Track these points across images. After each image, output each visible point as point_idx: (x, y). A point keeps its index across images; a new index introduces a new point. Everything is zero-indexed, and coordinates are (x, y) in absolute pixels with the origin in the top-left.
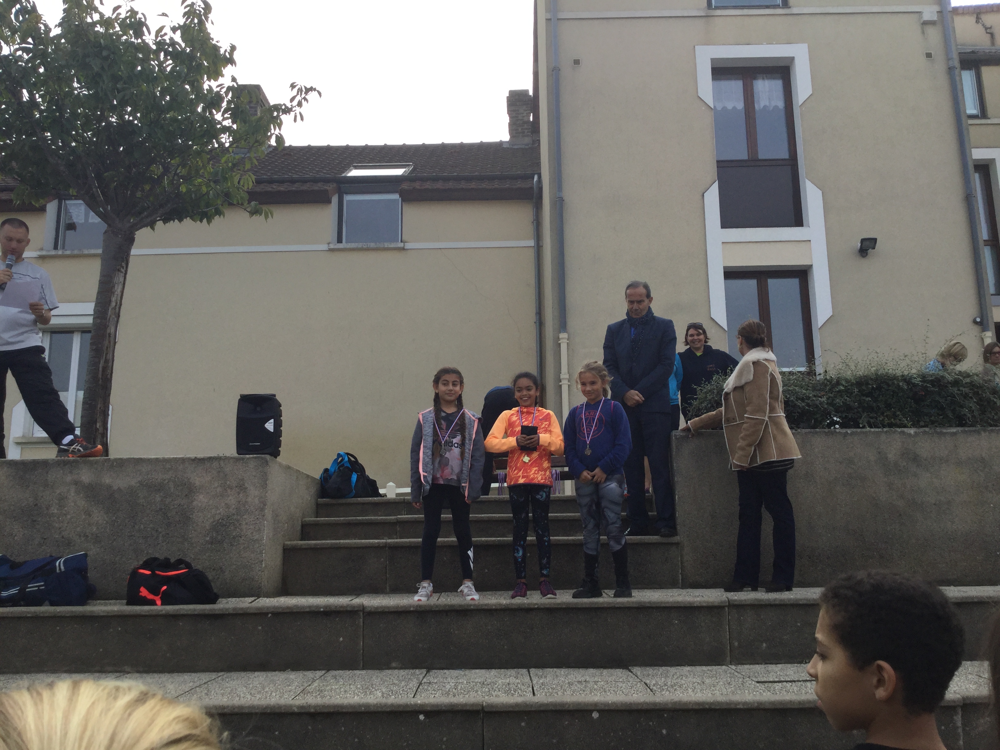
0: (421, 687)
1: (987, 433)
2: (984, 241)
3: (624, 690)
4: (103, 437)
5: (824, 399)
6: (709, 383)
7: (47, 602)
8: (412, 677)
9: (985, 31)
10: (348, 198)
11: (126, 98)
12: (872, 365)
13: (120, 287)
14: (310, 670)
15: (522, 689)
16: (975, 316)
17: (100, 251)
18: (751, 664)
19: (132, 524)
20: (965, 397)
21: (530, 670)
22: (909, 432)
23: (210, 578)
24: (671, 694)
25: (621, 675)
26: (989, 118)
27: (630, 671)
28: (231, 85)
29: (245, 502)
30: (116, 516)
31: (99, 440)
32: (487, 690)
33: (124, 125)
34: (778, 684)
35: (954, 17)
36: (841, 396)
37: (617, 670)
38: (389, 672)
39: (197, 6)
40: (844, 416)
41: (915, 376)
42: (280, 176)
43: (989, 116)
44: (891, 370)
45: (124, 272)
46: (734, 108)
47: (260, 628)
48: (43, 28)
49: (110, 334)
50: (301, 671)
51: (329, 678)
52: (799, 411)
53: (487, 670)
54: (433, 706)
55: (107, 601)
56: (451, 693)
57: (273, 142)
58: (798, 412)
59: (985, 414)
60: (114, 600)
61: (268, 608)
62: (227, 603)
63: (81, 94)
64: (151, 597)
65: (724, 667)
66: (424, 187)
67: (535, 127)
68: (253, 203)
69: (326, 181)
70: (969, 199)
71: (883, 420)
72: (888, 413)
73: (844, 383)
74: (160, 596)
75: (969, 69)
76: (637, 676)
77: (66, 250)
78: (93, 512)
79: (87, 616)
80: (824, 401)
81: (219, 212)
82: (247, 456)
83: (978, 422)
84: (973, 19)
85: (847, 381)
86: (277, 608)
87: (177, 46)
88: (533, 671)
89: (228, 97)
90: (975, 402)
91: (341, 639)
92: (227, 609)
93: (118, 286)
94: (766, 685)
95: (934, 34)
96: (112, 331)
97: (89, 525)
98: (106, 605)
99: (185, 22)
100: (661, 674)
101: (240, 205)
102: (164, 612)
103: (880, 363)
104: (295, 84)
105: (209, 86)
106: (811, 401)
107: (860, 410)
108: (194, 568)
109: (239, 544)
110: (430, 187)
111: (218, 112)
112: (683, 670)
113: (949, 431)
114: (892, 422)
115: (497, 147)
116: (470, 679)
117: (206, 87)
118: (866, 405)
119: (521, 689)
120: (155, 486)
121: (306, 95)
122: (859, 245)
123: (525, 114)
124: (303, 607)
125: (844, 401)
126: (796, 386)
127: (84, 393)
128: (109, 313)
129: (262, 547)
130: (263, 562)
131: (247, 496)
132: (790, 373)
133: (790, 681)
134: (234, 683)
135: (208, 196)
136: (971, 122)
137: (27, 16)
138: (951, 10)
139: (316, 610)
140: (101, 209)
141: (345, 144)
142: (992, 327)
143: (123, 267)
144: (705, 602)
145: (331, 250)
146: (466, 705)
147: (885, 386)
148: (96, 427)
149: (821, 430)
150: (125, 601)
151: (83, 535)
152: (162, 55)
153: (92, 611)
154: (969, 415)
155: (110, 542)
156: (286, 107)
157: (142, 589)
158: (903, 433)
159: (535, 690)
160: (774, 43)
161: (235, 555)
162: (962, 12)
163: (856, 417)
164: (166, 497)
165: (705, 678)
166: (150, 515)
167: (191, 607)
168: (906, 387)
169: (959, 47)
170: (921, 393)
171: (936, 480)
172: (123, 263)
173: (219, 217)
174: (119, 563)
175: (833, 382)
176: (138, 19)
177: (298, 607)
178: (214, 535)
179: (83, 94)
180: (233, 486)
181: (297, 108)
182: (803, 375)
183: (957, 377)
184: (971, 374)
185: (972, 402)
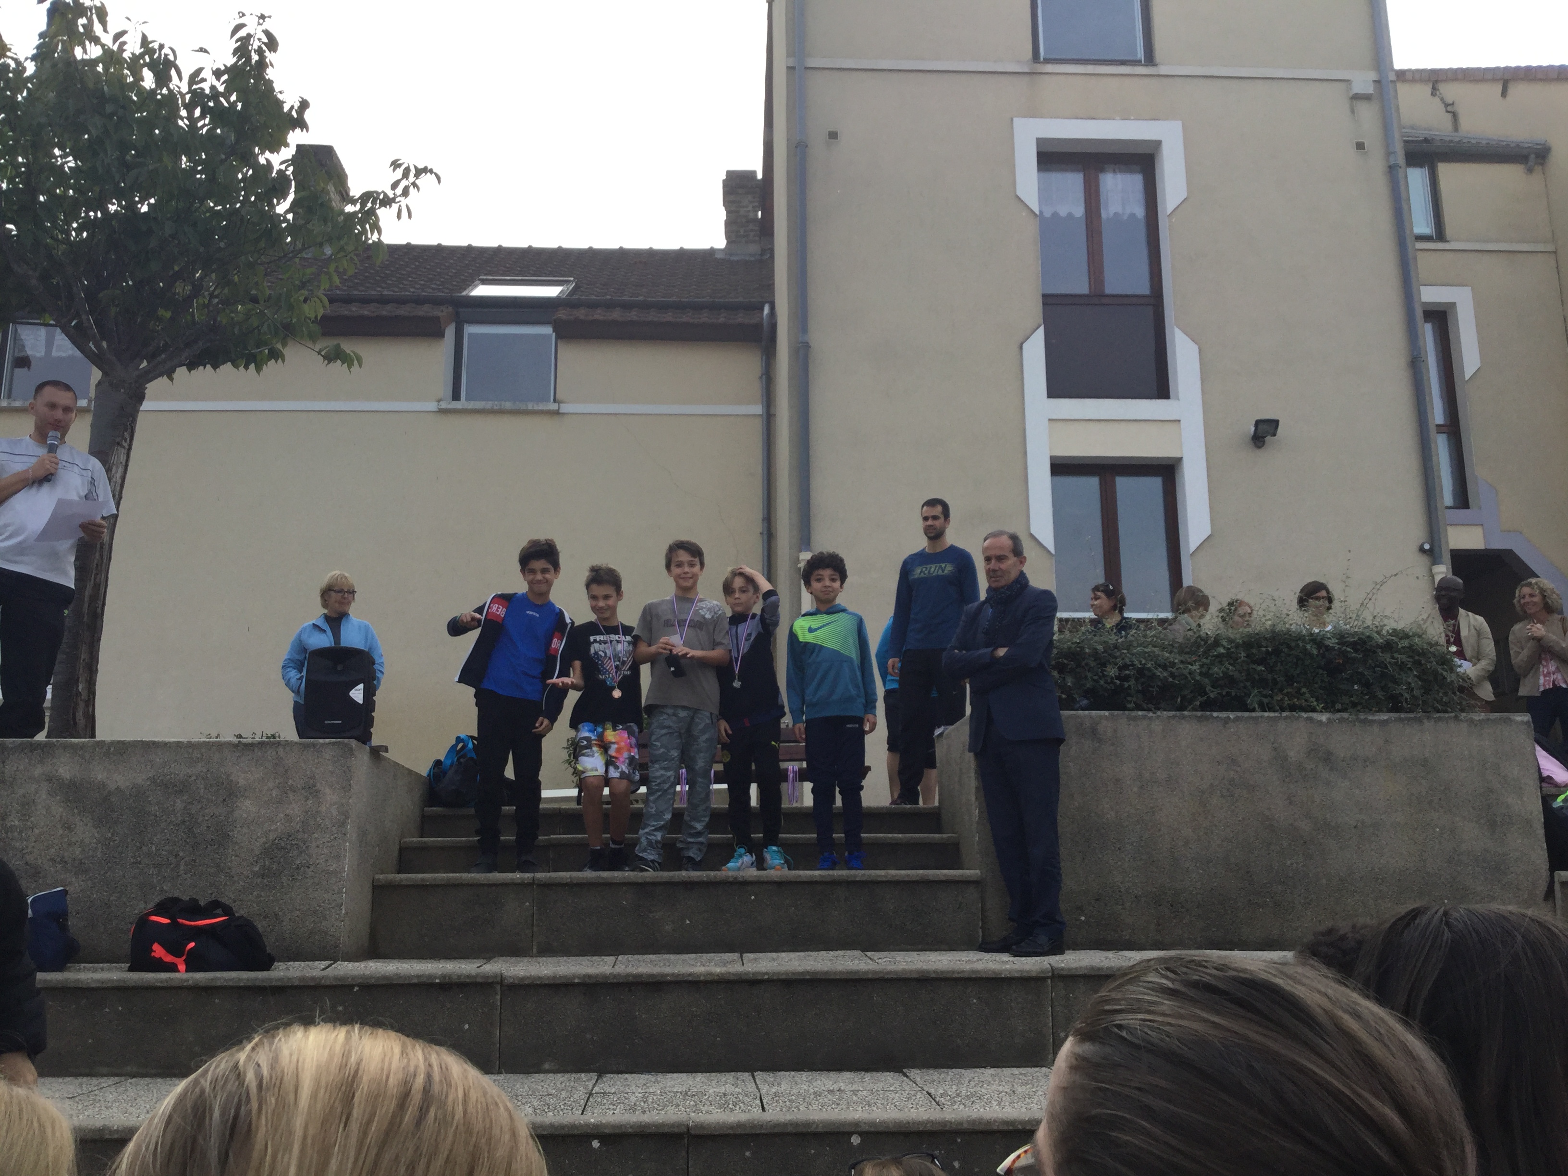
0: (591, 1099)
1: (1432, 722)
2: (1438, 426)
3: (897, 1103)
4: (87, 706)
5: (1196, 667)
8: (576, 1085)
9: (1444, 109)
10: (471, 330)
12: (1267, 618)
13: (121, 470)
15: (746, 1102)
16: (1421, 542)
19: (138, 844)
20: (1401, 669)
21: (756, 1074)
22: (1319, 719)
23: (261, 930)
24: (967, 1109)
25: (892, 1081)
26: (1448, 241)
27: (905, 1075)
29: (317, 812)
30: (111, 831)
31: (82, 711)
32: (692, 1103)
33: (131, 217)
35: (1399, 86)
36: (1221, 662)
37: (886, 1074)
38: (541, 1076)
39: (256, 39)
40: (1224, 693)
41: (1329, 635)
42: (362, 291)
43: (1448, 239)
45: (127, 447)
46: (1070, 215)
47: (340, 1008)
48: (13, 65)
52: (1159, 684)
53: (690, 1074)
54: (614, 1126)
55: (96, 965)
56: (639, 1108)
58: (1158, 686)
59: (1430, 694)
60: (108, 962)
61: (354, 978)
62: (288, 969)
63: (66, 169)
64: (169, 958)
66: (594, 318)
67: (766, 229)
68: (329, 341)
69: (437, 302)
70: (1415, 363)
71: (1282, 700)
72: (1289, 690)
73: (1225, 643)
74: (184, 957)
75: (1421, 166)
76: (915, 1083)
77: (15, 400)
78: (76, 824)
79: (69, 988)
80: (1195, 670)
81: (276, 355)
82: (321, 741)
83: (1419, 705)
84: (1428, 89)
85: (1231, 641)
86: (368, 977)
87: (221, 99)
88: (759, 1075)
90: (1415, 676)
91: (467, 1026)
92: (289, 979)
93: (117, 468)
95: (1368, 113)
97: (70, 844)
98: (95, 971)
99: (235, 63)
100: (951, 1079)
102: (191, 982)
103: (1278, 614)
104: (399, 162)
105: (267, 160)
106: (1177, 669)
107: (1248, 684)
108: (236, 915)
109: (305, 877)
110: (601, 318)
112: (983, 1073)
113: (1377, 718)
114: (1294, 704)
115: (706, 257)
116: (665, 1087)
117: (262, 160)
118: (1257, 677)
119: (743, 1102)
120: (176, 786)
121: (417, 179)
122: (1253, 429)
123: (750, 208)
124: (410, 977)
125: (1225, 670)
126: (1155, 647)
129: (342, 883)
130: (343, 907)
131: (319, 803)
132: (1147, 621)
135: (260, 331)
136: (1421, 245)
138: (1393, 75)
139: (430, 981)
140: (91, 344)
141: (466, 244)
142: (1447, 557)
143: (126, 440)
144: (1017, 971)
145: (442, 411)
146: (663, 1125)
147: (1286, 650)
148: (77, 690)
149: (1190, 713)
150: (126, 965)
151: (59, 860)
152: (197, 112)
153: (78, 980)
154: (1407, 695)
155: (102, 872)
156: (385, 195)
157: (156, 947)
158: (1310, 719)
159: (765, 1103)
160: (1132, 118)
161: (298, 895)
162: (1411, 78)
163: (1243, 694)
164: (191, 803)
165: (1016, 1086)
166: (166, 831)
167: (234, 974)
168: (1315, 652)
169: (1404, 130)
170: (1337, 661)
171: (1357, 791)
172: (125, 433)
173: (276, 362)
174: (116, 905)
175: (1209, 642)
176: (163, 56)
177: (401, 977)
178: (267, 863)
179: (69, 168)
180: (297, 787)
181: (402, 199)
183: (1390, 637)
184: (1411, 634)
185: (1412, 676)
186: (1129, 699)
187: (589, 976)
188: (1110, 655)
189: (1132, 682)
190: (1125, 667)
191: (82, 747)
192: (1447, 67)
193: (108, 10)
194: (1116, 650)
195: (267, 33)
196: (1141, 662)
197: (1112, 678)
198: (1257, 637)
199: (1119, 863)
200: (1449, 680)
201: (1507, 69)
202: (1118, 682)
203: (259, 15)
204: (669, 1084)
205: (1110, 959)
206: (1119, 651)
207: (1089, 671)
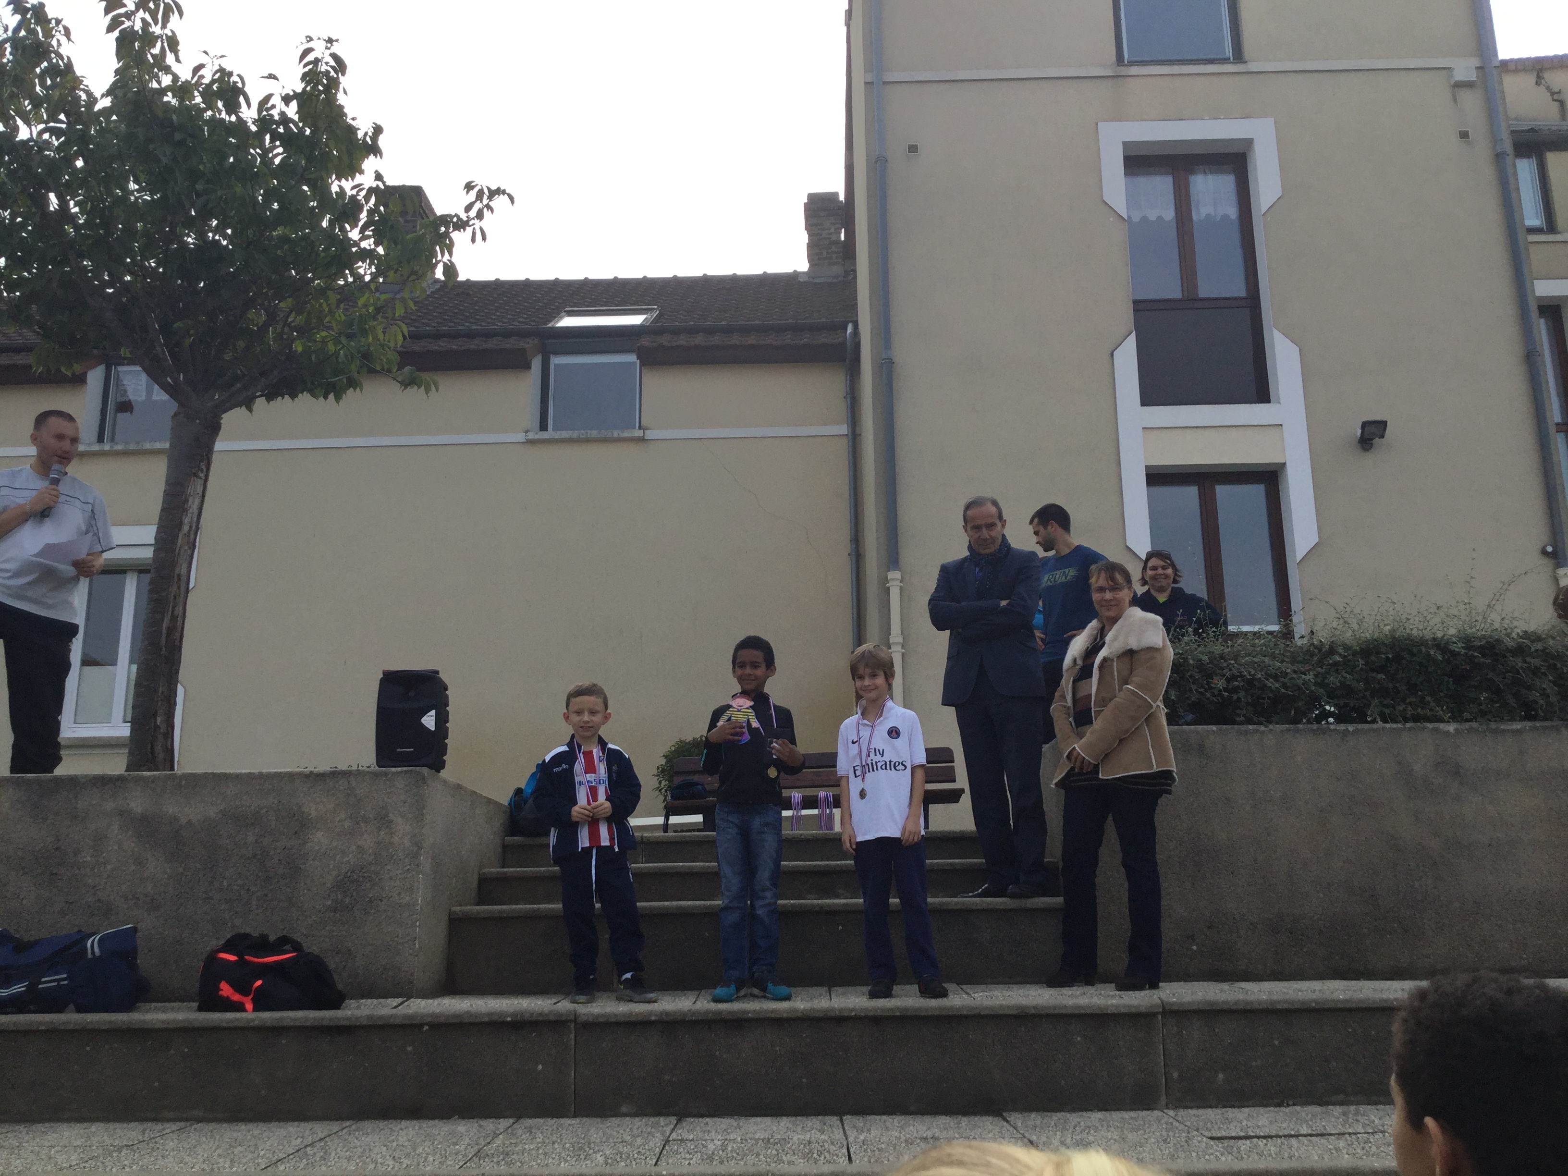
0: (667, 1147)
2: (1557, 424)
4: (166, 739)
5: (1310, 677)
7: (71, 1006)
8: (653, 1130)
9: (1550, 98)
10: (556, 360)
11: (210, 205)
12: (1386, 623)
13: (197, 501)
14: (491, 1118)
15: (831, 1151)
16: (1545, 543)
17: (167, 445)
18: (1198, 1107)
19: (209, 879)
20: (1534, 674)
21: (844, 1118)
22: (1446, 729)
23: (332, 966)
25: (990, 1127)
26: (1560, 233)
27: (1005, 1120)
28: (374, 186)
29: (390, 843)
30: (183, 865)
31: (160, 744)
32: (774, 1152)
33: (206, 247)
34: (1244, 1141)
35: (1503, 75)
36: (1337, 671)
37: (985, 1118)
38: (617, 1121)
39: (323, 64)
40: (1342, 703)
41: (1454, 639)
42: (451, 327)
43: (1560, 230)
44: (1415, 630)
45: (204, 478)
46: (1160, 218)
47: (409, 1049)
48: (84, 97)
49: (179, 575)
50: (475, 1120)
51: (520, 1132)
52: (1271, 695)
53: (774, 1118)
55: (167, 1004)
56: (717, 1158)
57: (439, 273)
58: (1269, 698)
60: (179, 1001)
61: (422, 1016)
62: (359, 1007)
63: (141, 201)
64: (237, 997)
65: (1157, 1113)
66: (678, 344)
67: (848, 251)
68: (407, 369)
69: (523, 335)
70: (1531, 359)
71: (1404, 710)
72: (1413, 699)
73: (1341, 651)
74: (251, 996)
75: (1528, 156)
76: (1015, 1128)
77: (117, 444)
78: (147, 859)
79: (134, 1030)
80: (1309, 680)
81: (353, 384)
82: (394, 769)
83: (1555, 712)
84: (1531, 79)
85: (1347, 648)
86: (438, 1015)
87: (291, 125)
88: (847, 1119)
89: (369, 205)
90: (1550, 681)
91: (540, 1067)
92: (357, 1018)
93: (194, 500)
94: (1226, 1142)
95: (1471, 101)
96: (184, 571)
97: (141, 880)
98: (165, 1011)
99: (304, 89)
100: (1055, 1124)
101: (386, 372)
102: (257, 1022)
103: (1398, 619)
104: (472, 184)
105: (340, 187)
106: (1290, 679)
107: (1367, 694)
108: (306, 951)
109: (379, 911)
110: (685, 343)
111: (353, 227)
112: (1090, 1118)
113: (1509, 727)
114: (1418, 714)
115: (789, 281)
116: (747, 1134)
117: (335, 188)
118: (1377, 686)
119: (829, 1152)
120: (247, 818)
121: (490, 201)
122: (1359, 431)
123: (832, 230)
124: (480, 1015)
125: (1342, 679)
126: (1265, 656)
128: (180, 541)
129: (415, 916)
130: (417, 942)
131: (392, 833)
132: (1255, 633)
133: (1264, 1137)
134: (367, 1139)
135: (337, 358)
136: (1532, 238)
137: (58, 79)
138: (1498, 64)
139: (501, 1020)
140: (168, 380)
141: (553, 278)
143: (202, 471)
144: (1125, 1006)
145: (530, 442)
147: (1407, 656)
148: (155, 723)
149: (1305, 726)
150: (195, 1005)
151: (130, 897)
152: (268, 140)
153: (144, 1021)
154: (1542, 702)
155: (174, 908)
156: (459, 219)
157: (223, 985)
158: (1435, 730)
159: (852, 1153)
160: (1222, 117)
161: (371, 929)
162: (1514, 68)
163: (1362, 705)
164: (263, 836)
165: (1126, 1132)
166: (238, 865)
167: (300, 1014)
168: (1440, 658)
169: (1511, 122)
170: (1464, 667)
171: (1490, 807)
172: (202, 463)
173: (354, 391)
174: (188, 943)
175: (1324, 650)
176: (232, 84)
177: (471, 1016)
178: (339, 897)
179: (144, 201)
180: (369, 818)
181: (476, 221)
182: (1275, 637)
183: (1521, 640)
184: (1544, 636)
185: (1547, 682)
186: (1238, 711)
187: (668, 1014)
188: (1216, 665)
189: (1242, 694)
190: (1234, 678)
191: (154, 780)
193: (179, 38)
194: (1222, 661)
195: (334, 56)
196: (1250, 673)
197: (1220, 691)
198: (1376, 643)
199: (1232, 888)
202: (1226, 694)
203: (327, 39)
204: (751, 1129)
205: (1226, 992)
206: (1226, 661)
207: (1193, 683)
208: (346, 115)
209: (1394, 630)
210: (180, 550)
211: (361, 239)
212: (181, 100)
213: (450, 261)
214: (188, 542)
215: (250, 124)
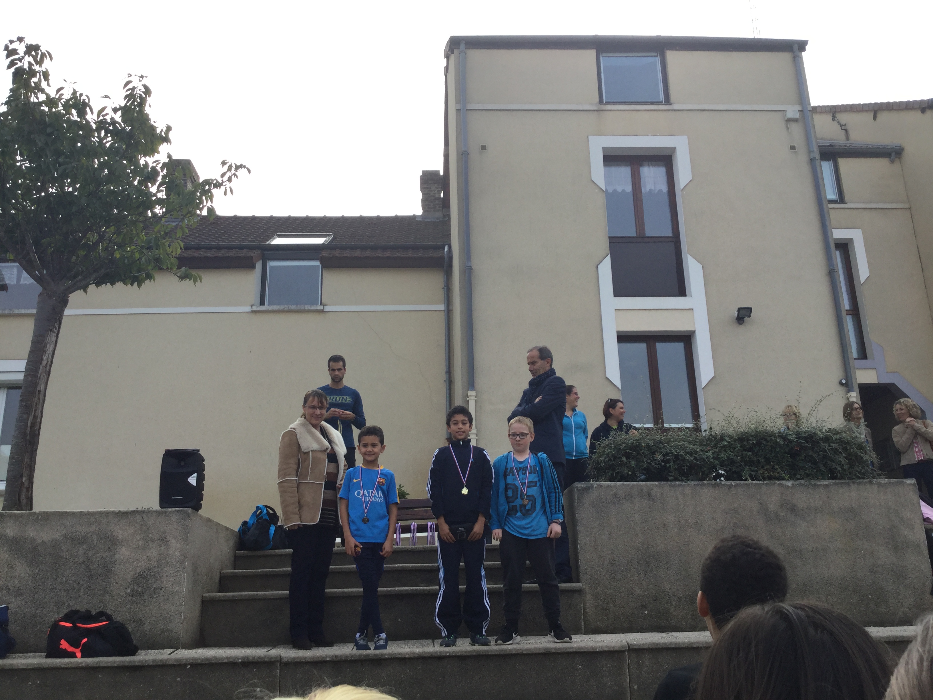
1: (856, 485)
2: (846, 310)
4: (28, 491)
5: (710, 454)
6: (606, 438)
9: (840, 128)
10: (271, 264)
11: (66, 171)
12: (752, 423)
13: (52, 346)
16: (841, 378)
17: (34, 311)
19: (54, 577)
20: (835, 453)
22: (786, 484)
23: (130, 630)
26: (846, 203)
28: (167, 161)
29: (166, 554)
30: (38, 568)
31: (24, 494)
33: (62, 195)
35: (814, 115)
36: (725, 451)
39: (138, 90)
40: (728, 470)
42: (207, 243)
43: (846, 202)
44: (769, 427)
45: (57, 332)
46: (624, 190)
47: (178, 679)
49: (39, 391)
52: (688, 464)
55: (26, 654)
57: (205, 213)
58: (687, 466)
59: (853, 468)
60: (33, 652)
61: (187, 659)
62: (146, 654)
63: (24, 167)
64: (71, 649)
66: (343, 255)
67: (446, 203)
68: (183, 269)
69: (251, 248)
70: (831, 274)
71: (763, 473)
72: (768, 467)
73: (727, 439)
74: (80, 648)
75: (828, 160)
78: (16, 565)
80: (710, 456)
81: (149, 277)
82: (170, 509)
83: (847, 475)
84: (829, 117)
85: (730, 437)
86: (196, 659)
87: (117, 125)
89: (163, 172)
90: (844, 457)
92: (146, 661)
93: (50, 345)
95: (796, 129)
96: (42, 388)
97: (12, 578)
98: (25, 658)
99: (126, 104)
101: (169, 269)
102: (83, 664)
103: (759, 421)
104: (226, 162)
105: (145, 161)
106: (699, 455)
107: (742, 463)
108: (115, 620)
109: (159, 596)
110: (348, 255)
111: (153, 184)
113: (822, 483)
114: (771, 475)
115: (411, 220)
117: (142, 162)
118: (748, 459)
120: (79, 539)
121: (236, 171)
122: (737, 313)
123: (436, 192)
124: (223, 658)
125: (728, 455)
126: (684, 442)
127: (11, 448)
128: (40, 371)
129: (182, 599)
130: (182, 614)
131: (169, 548)
132: (679, 429)
135: (140, 262)
136: (831, 206)
138: (810, 109)
139: (234, 661)
140: (37, 272)
141: (269, 215)
142: (856, 388)
143: (56, 328)
144: (606, 647)
145: (253, 312)
147: (764, 442)
148: (22, 481)
149: (708, 482)
150: (44, 654)
151: (4, 588)
152: (103, 133)
154: (839, 469)
155: (32, 595)
156: (217, 181)
157: (63, 642)
158: (781, 485)
160: (658, 135)
161: (155, 607)
162: (819, 111)
163: (739, 470)
164: (89, 550)
166: (72, 568)
167: (111, 659)
168: (782, 443)
169: (818, 141)
170: (796, 449)
171: (812, 529)
172: (56, 324)
173: (150, 281)
174: (40, 616)
175: (718, 438)
176: (82, 100)
177: (217, 659)
178: (135, 587)
179: (25, 167)
180: (155, 539)
181: (227, 183)
182: (690, 431)
183: (827, 433)
184: (840, 431)
185: (842, 457)
186: (670, 474)
187: (337, 656)
188: (657, 447)
189: (672, 464)
190: (667, 454)
191: (22, 515)
192: (840, 104)
193: (49, 73)
194: (661, 444)
195: (144, 86)
196: (676, 451)
197: (659, 461)
198: (747, 435)
199: (668, 577)
200: (864, 459)
201: (876, 104)
202: (663, 463)
203: (140, 76)
205: (664, 638)
206: (662, 444)
207: (645, 457)
208: (150, 120)
209: (756, 427)
210: (40, 375)
211: (157, 192)
212: (50, 108)
213: (211, 206)
214: (45, 371)
215: (92, 124)
